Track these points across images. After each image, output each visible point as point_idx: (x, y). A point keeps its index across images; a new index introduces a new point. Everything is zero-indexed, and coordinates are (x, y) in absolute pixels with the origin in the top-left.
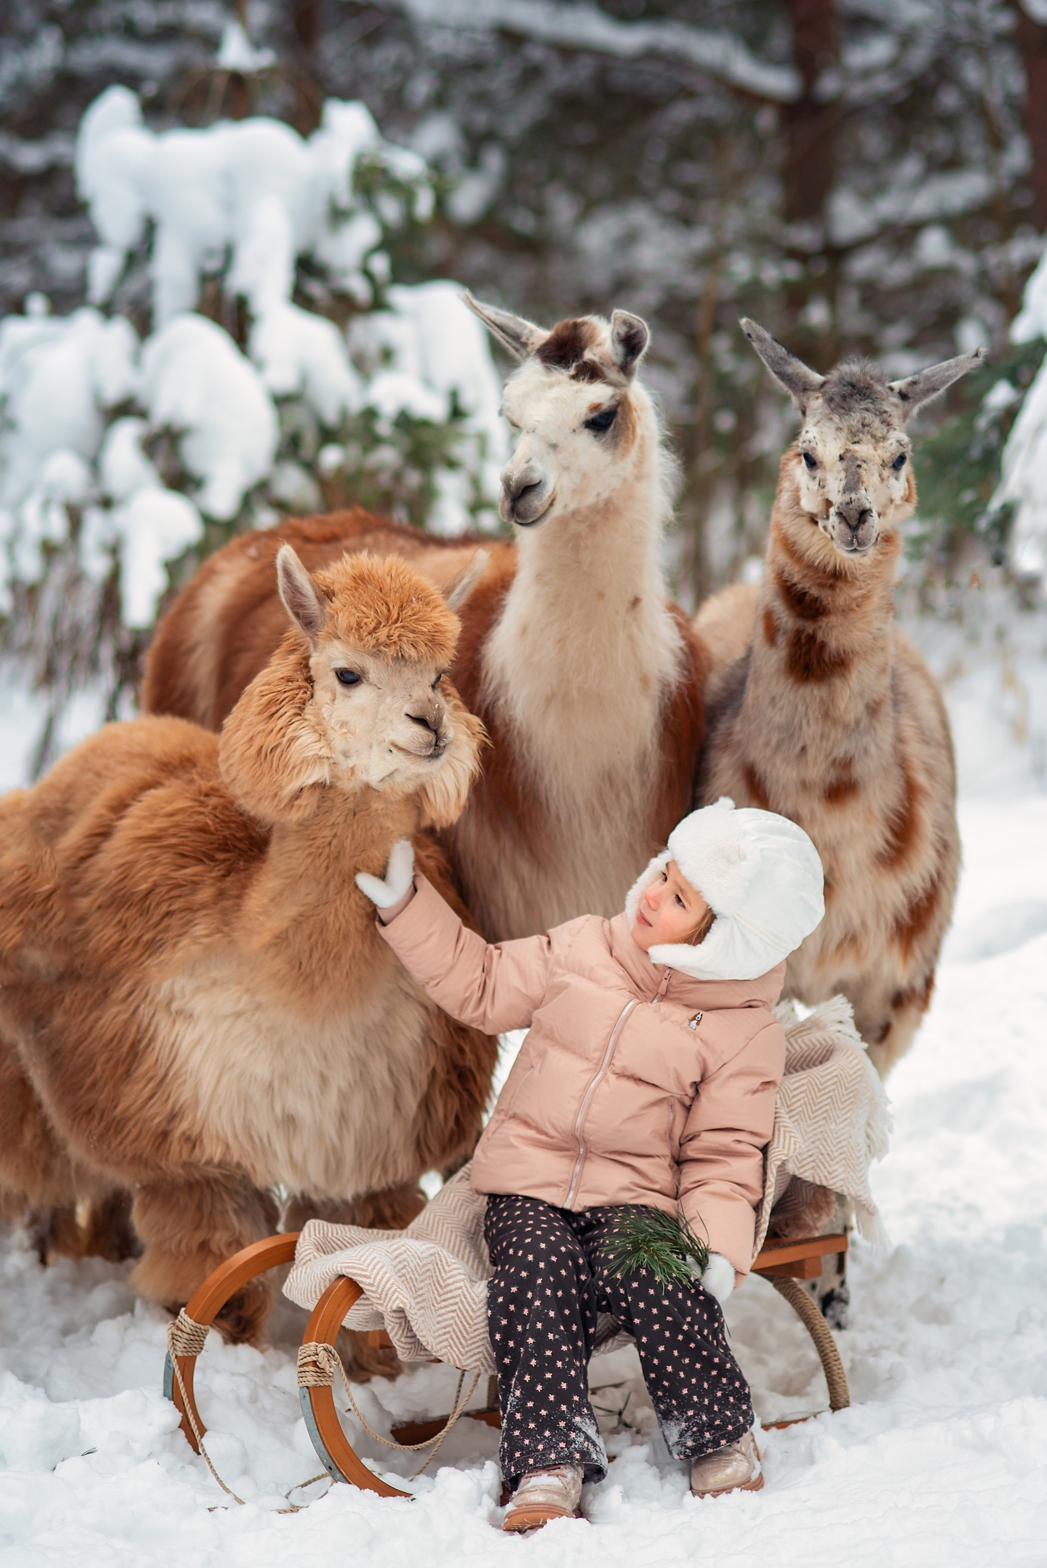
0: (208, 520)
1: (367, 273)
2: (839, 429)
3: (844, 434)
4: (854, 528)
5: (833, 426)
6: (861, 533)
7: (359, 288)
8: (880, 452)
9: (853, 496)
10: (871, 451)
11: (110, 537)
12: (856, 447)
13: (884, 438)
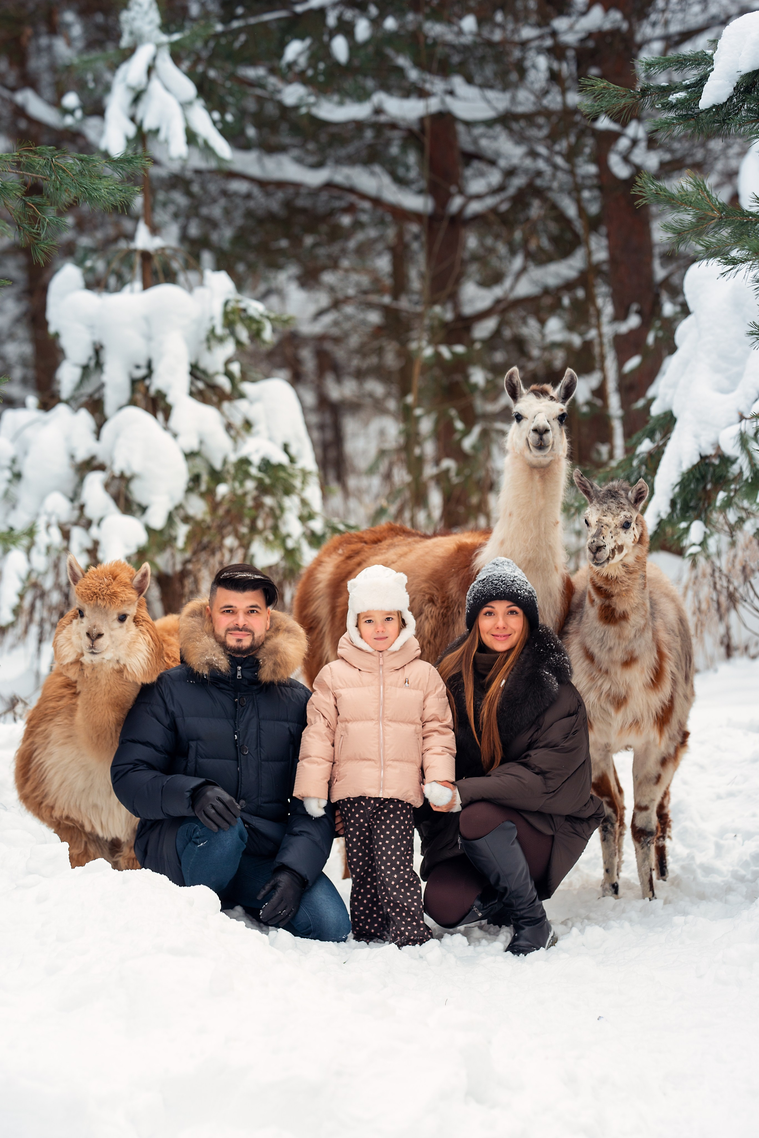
0: (149, 529)
1: (228, 374)
2: (598, 510)
3: (600, 512)
4: (594, 553)
5: (596, 508)
6: (597, 555)
7: (223, 382)
8: (615, 521)
9: (595, 539)
10: (611, 521)
11: (89, 545)
12: (604, 518)
13: (618, 515)
